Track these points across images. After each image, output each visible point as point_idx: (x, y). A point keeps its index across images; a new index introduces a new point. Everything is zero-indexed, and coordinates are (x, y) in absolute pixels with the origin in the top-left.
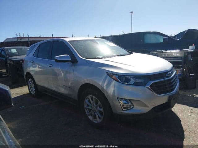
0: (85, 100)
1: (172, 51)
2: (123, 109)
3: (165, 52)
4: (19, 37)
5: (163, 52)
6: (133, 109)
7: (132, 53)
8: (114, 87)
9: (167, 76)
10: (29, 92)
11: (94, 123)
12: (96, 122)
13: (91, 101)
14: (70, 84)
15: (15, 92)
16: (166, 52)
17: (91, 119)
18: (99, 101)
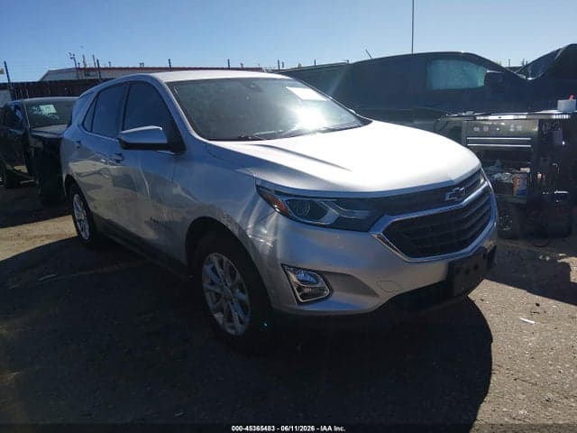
0: (205, 266)
1: (503, 117)
2: (301, 300)
3: (482, 118)
4: (82, 66)
5: (478, 118)
6: (331, 299)
7: (366, 123)
8: (275, 234)
9: (447, 199)
10: (76, 235)
11: (228, 334)
12: (232, 332)
13: (219, 270)
14: (165, 215)
15: (44, 233)
16: (486, 118)
17: (221, 322)
18: (238, 273)
